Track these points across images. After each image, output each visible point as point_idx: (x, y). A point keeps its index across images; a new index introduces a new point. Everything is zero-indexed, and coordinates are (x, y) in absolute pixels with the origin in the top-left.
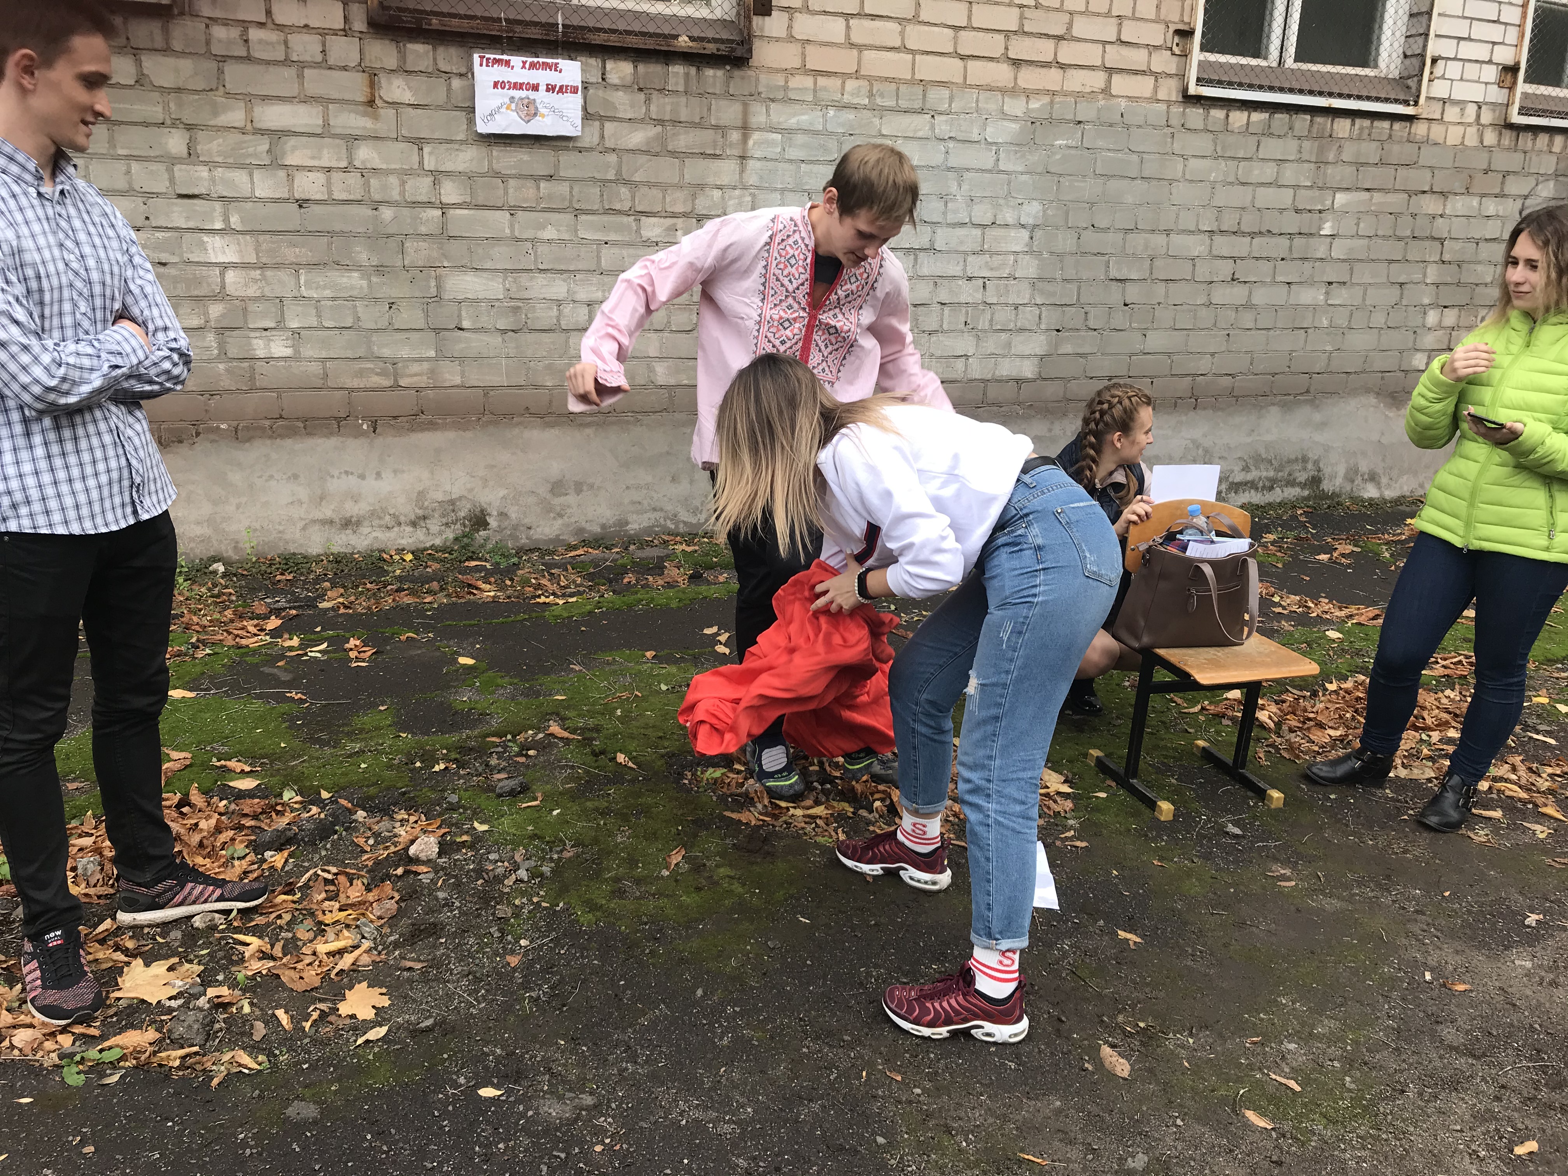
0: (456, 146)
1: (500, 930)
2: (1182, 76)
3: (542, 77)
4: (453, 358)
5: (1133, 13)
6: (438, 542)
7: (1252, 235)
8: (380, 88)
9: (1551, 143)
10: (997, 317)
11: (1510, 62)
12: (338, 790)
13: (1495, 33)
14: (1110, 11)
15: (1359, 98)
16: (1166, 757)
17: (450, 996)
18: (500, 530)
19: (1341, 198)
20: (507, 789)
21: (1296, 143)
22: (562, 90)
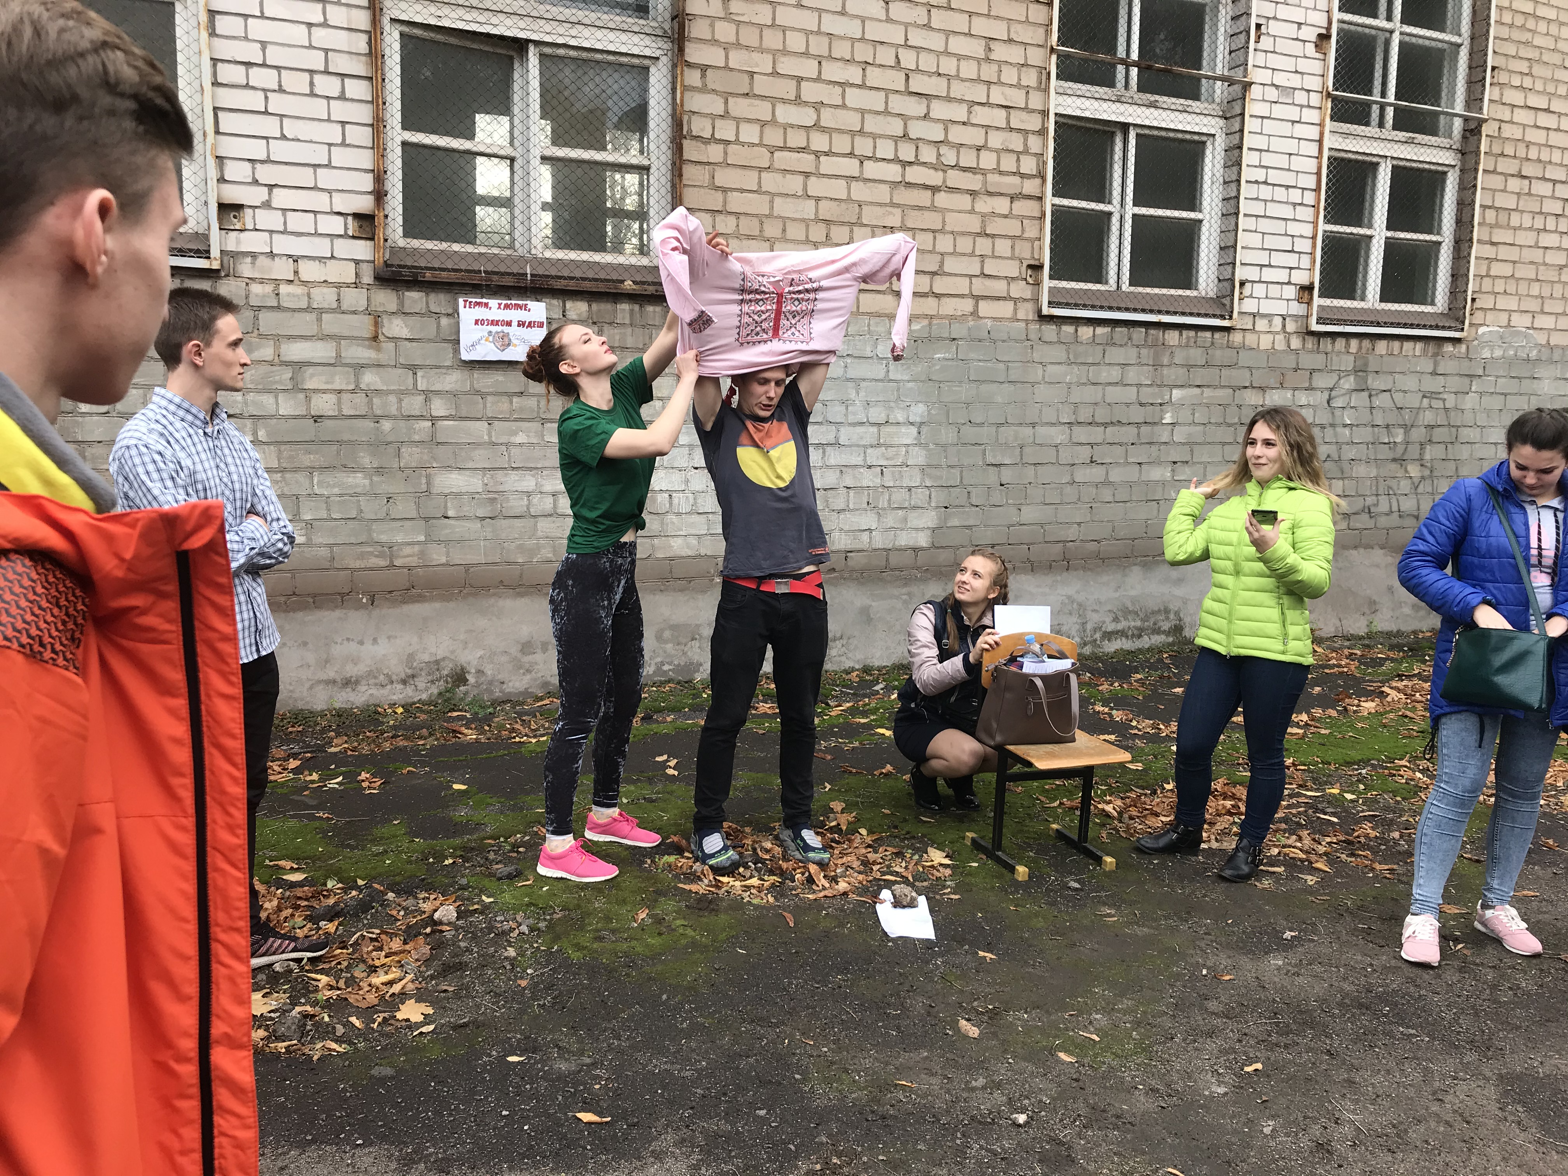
0: (444, 371)
1: (512, 965)
2: (1036, 300)
3: (515, 315)
4: (439, 542)
5: (993, 252)
6: (424, 697)
7: (1105, 425)
8: (383, 326)
9: (1348, 345)
10: (893, 498)
11: (1305, 281)
12: (371, 879)
13: (1291, 260)
14: (973, 251)
15: (1183, 314)
16: (1028, 838)
17: (478, 1006)
18: (478, 685)
19: (1177, 393)
20: (505, 873)
21: (1135, 350)
22: (530, 325)
